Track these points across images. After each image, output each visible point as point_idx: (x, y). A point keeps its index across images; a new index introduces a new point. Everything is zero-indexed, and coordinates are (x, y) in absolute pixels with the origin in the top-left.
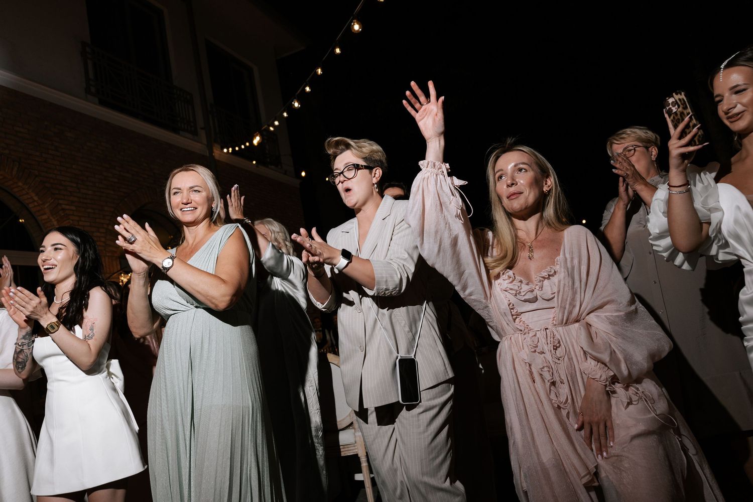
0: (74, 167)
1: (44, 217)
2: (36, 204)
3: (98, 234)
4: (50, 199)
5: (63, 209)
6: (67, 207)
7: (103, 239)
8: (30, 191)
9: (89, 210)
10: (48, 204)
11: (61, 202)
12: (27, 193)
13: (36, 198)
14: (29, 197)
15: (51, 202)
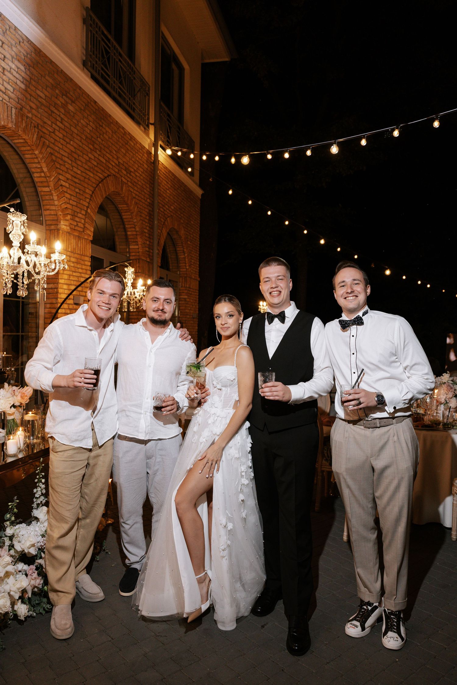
0: (71, 142)
1: (47, 189)
2: (43, 175)
3: (80, 215)
4: (55, 172)
5: (61, 185)
6: (64, 184)
7: (83, 221)
8: (43, 161)
9: (77, 190)
10: (53, 178)
11: (61, 177)
12: (39, 163)
13: (45, 170)
14: (39, 166)
15: (55, 176)
